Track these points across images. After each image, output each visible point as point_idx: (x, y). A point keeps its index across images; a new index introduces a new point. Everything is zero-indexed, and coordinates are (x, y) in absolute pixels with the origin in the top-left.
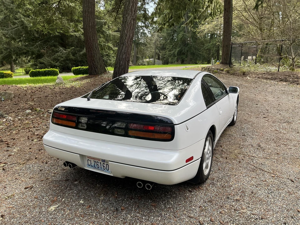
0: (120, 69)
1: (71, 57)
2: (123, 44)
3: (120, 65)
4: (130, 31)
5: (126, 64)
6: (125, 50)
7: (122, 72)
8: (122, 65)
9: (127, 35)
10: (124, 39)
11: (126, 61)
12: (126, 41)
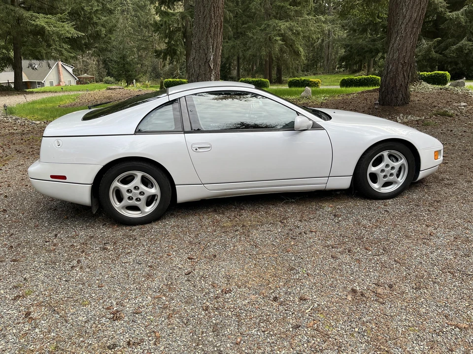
0: (388, 79)
1: (434, 54)
2: (396, 34)
3: (387, 71)
4: (412, 8)
5: (400, 70)
6: (399, 45)
7: (391, 82)
8: (390, 71)
9: (405, 16)
10: (400, 23)
11: (399, 63)
12: (403, 26)
